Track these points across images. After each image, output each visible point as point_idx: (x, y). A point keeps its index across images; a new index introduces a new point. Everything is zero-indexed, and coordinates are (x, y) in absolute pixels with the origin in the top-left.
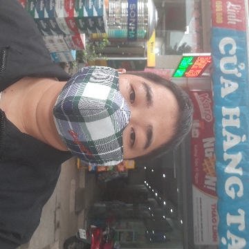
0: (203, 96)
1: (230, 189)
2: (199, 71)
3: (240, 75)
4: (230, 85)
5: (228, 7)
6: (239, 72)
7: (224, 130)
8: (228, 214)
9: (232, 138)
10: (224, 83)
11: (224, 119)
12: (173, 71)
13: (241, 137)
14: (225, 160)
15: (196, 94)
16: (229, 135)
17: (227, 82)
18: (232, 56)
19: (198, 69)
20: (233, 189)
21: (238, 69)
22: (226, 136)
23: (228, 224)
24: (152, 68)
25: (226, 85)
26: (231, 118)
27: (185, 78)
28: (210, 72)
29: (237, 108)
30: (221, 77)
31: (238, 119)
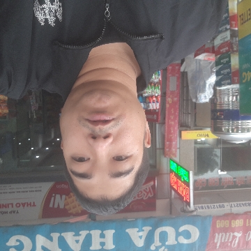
1: (17, 241)
2: (175, 187)
3: (153, 248)
4: (141, 237)
5: (236, 234)
6: (156, 247)
7: (88, 232)
9: (77, 241)
10: (143, 231)
11: (100, 232)
14: (52, 235)
15: (152, 183)
16: (81, 239)
17: (144, 234)
18: (177, 240)
19: (178, 187)
20: (18, 243)
21: (160, 247)
22: (80, 235)
24: (180, 136)
25: (141, 234)
26: (102, 240)
27: (169, 172)
28: (175, 198)
29: (114, 246)
30: (151, 228)
31: (101, 247)
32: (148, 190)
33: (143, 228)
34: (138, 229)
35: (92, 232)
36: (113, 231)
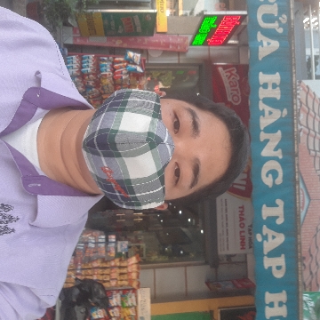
0: (230, 72)
1: (267, 176)
2: (224, 38)
3: (280, 31)
4: (269, 44)
6: (280, 27)
7: (261, 102)
8: (264, 206)
9: (270, 113)
10: (262, 41)
11: (261, 88)
12: (190, 37)
13: (282, 111)
14: (262, 140)
15: (220, 69)
16: (267, 109)
17: (265, 41)
18: (272, 4)
20: (270, 175)
21: (280, 22)
22: (263, 110)
23: (265, 218)
26: (270, 86)
27: (207, 47)
28: (238, 39)
29: (277, 73)
30: (259, 33)
31: (278, 88)
32: (229, 74)
33: (259, 40)
34: (260, 47)
35: (261, 97)
36: (261, 73)
